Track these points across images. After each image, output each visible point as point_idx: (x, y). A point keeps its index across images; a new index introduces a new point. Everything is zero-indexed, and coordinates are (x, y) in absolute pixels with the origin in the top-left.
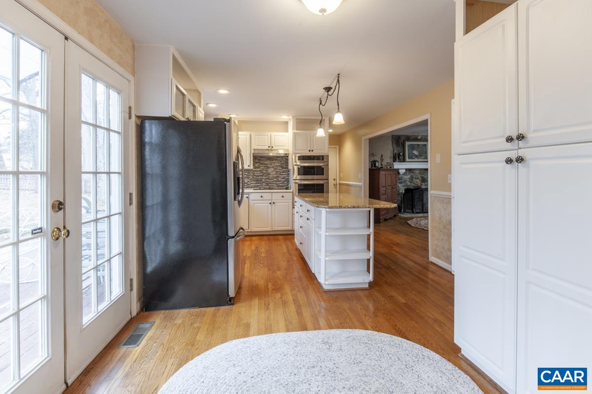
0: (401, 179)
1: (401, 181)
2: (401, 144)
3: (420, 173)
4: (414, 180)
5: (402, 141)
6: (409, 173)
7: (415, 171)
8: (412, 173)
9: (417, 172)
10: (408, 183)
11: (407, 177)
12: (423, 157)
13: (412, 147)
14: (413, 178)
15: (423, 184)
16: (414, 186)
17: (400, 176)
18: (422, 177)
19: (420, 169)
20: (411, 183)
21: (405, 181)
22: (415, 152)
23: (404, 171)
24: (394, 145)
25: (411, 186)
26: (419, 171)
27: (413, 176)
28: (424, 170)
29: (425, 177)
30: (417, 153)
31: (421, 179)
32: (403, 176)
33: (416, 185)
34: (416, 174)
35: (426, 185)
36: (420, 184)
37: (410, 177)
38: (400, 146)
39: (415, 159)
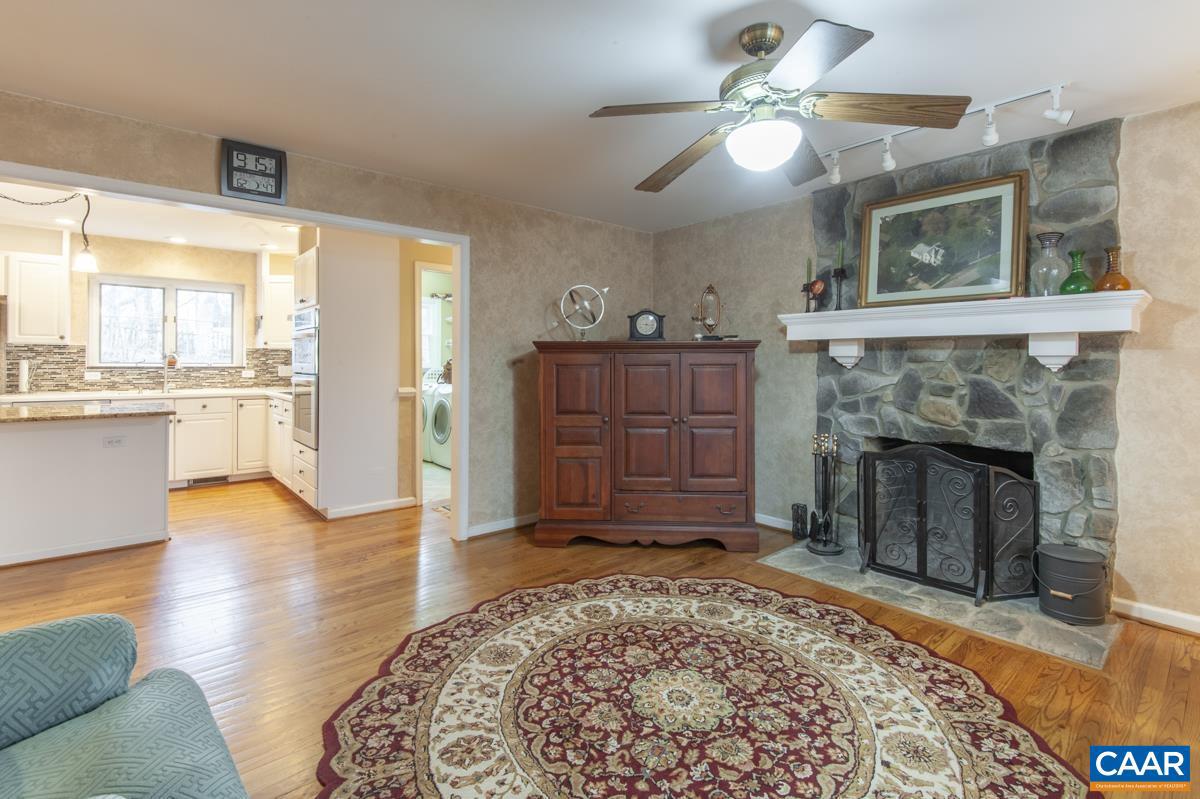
0: (853, 392)
1: (851, 399)
3: (961, 364)
4: (925, 397)
5: (854, 213)
6: (896, 363)
7: (924, 353)
8: (911, 360)
9: (942, 355)
10: (892, 412)
11: (885, 380)
14: (920, 386)
15: (983, 423)
16: (917, 430)
17: (848, 376)
18: (975, 384)
19: (959, 341)
20: (905, 409)
21: (872, 401)
22: (924, 254)
23: (860, 351)
24: (819, 237)
25: (908, 424)
26: (955, 348)
27: (920, 373)
28: (984, 344)
29: (999, 386)
30: (936, 252)
31: (967, 398)
32: (856, 373)
33: (935, 426)
34: (932, 364)
35: (1001, 432)
36: (965, 423)
37: (895, 379)
38: (843, 235)
39: (921, 285)
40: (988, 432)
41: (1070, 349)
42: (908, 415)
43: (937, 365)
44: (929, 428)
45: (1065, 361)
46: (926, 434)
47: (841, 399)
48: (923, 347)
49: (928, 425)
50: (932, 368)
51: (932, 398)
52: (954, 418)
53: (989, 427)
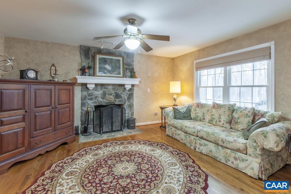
0: (91, 96)
1: (91, 97)
2: (92, 56)
3: (113, 89)
4: (107, 96)
5: (92, 54)
6: (101, 89)
7: (107, 87)
8: (104, 88)
9: (110, 87)
10: (100, 99)
11: (99, 93)
12: (116, 72)
13: (104, 61)
14: (106, 94)
15: (117, 100)
16: (106, 103)
17: (90, 92)
18: (116, 93)
19: (113, 85)
20: (103, 99)
21: (96, 97)
22: (108, 67)
23: (94, 86)
24: (82, 57)
25: (104, 102)
26: (113, 86)
27: (106, 91)
28: (117, 85)
29: (119, 93)
30: (110, 67)
31: (114, 95)
32: (93, 91)
33: (109, 101)
34: (108, 89)
35: (120, 101)
36: (114, 100)
37: (101, 92)
38: (89, 58)
39: (107, 73)
40: (118, 101)
41: (130, 87)
42: (103, 100)
43: (109, 89)
44: (108, 102)
45: (129, 89)
46: (107, 103)
47: (88, 97)
48: (107, 86)
49: (108, 101)
50: (108, 90)
51: (108, 96)
52: (112, 99)
53: (118, 100)
